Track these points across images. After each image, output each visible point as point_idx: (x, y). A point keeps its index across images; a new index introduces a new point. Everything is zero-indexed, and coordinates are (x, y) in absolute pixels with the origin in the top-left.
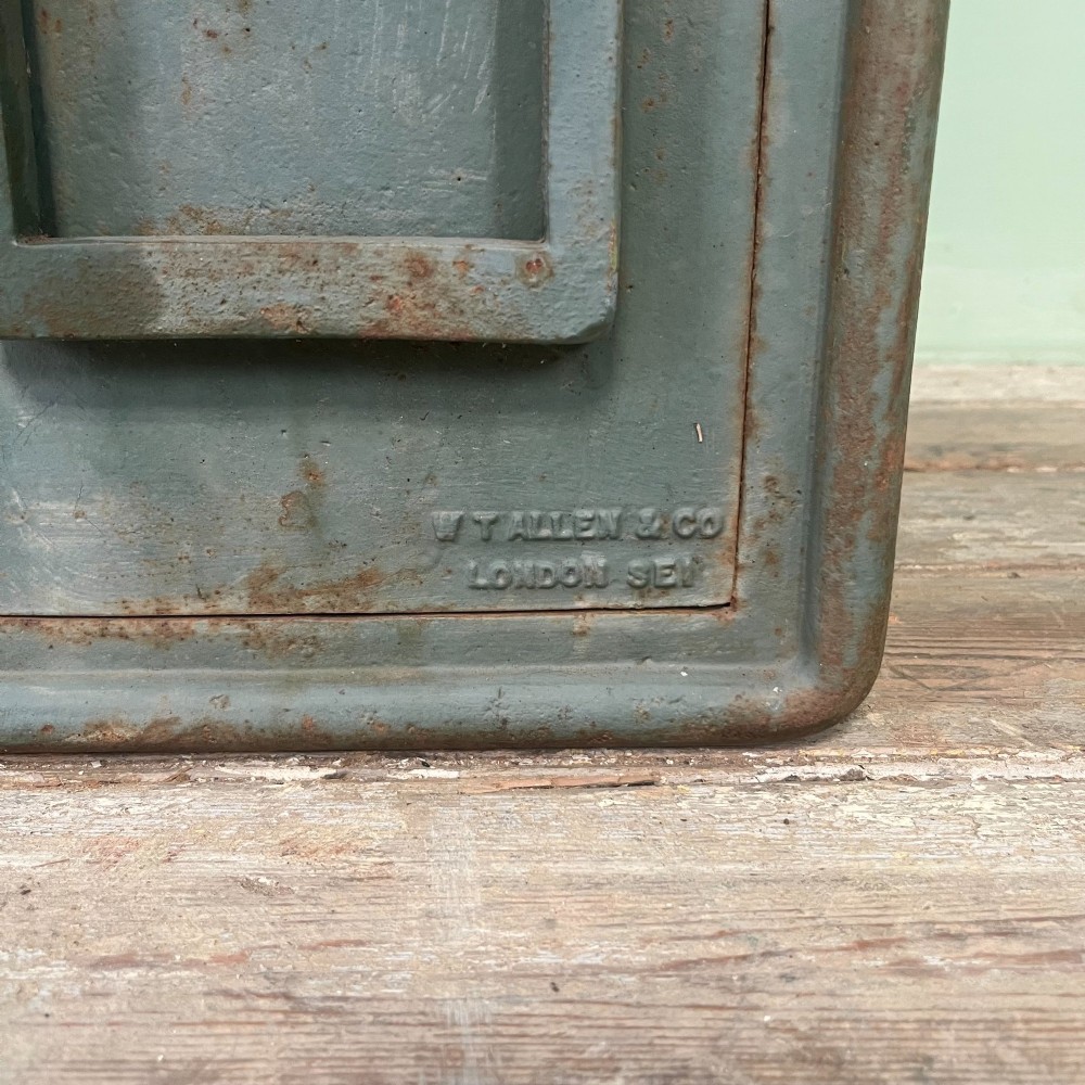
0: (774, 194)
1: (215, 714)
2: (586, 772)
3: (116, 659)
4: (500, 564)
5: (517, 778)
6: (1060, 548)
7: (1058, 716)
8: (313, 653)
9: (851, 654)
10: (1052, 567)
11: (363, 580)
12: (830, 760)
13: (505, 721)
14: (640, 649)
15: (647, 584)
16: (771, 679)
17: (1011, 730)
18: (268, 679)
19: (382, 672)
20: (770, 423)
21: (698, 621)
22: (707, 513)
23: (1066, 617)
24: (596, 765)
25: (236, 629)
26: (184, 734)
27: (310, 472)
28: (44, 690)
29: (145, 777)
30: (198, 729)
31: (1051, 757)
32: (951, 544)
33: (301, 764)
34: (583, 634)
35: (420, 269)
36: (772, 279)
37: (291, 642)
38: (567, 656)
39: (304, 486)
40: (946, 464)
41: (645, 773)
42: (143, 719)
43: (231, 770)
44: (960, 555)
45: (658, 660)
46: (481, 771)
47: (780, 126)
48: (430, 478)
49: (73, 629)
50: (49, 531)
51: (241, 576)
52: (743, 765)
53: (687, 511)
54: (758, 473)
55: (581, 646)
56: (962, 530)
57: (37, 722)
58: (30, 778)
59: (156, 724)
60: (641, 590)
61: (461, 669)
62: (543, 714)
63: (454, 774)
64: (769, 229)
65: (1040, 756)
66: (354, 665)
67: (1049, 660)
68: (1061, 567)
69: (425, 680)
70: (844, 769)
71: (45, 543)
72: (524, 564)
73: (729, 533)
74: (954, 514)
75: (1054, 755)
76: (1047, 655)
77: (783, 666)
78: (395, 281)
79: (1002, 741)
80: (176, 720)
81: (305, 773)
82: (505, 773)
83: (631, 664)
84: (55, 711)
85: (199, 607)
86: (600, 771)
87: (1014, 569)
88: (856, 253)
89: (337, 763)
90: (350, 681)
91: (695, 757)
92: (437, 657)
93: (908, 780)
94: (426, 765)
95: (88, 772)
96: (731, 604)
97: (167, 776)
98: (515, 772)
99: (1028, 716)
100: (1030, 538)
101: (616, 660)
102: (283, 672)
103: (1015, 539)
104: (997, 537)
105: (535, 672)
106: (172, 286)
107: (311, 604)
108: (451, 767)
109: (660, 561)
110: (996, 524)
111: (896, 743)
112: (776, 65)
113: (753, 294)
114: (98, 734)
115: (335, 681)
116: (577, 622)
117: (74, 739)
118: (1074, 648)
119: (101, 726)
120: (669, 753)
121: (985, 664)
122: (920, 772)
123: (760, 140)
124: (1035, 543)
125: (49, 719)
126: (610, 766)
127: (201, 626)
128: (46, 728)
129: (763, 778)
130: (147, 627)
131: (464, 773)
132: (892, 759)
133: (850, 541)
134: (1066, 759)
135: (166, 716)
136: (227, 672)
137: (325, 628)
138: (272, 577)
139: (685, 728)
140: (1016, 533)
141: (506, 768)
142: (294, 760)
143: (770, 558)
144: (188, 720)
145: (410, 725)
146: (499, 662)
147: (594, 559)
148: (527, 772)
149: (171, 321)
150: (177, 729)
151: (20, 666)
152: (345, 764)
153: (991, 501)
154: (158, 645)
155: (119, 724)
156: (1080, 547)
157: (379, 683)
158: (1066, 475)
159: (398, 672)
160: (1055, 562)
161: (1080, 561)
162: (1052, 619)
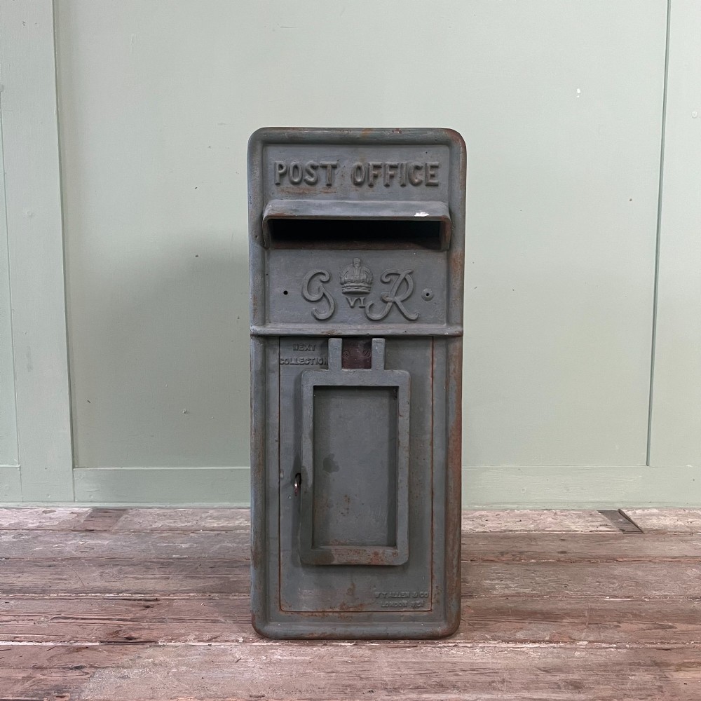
0: (435, 537)
1: (333, 632)
2: (403, 644)
3: (314, 621)
4: (387, 602)
6: (522, 590)
7: (500, 634)
8: (351, 619)
9: (454, 621)
11: (361, 605)
12: (451, 642)
13: (388, 634)
14: (414, 619)
16: (439, 625)
17: (489, 637)
18: (343, 625)
19: (364, 623)
20: (436, 576)
21: (425, 614)
22: (426, 593)
23: (512, 611)
24: (405, 643)
25: (337, 614)
27: (353, 585)
28: (300, 627)
29: (318, 645)
30: (329, 635)
32: (494, 589)
34: (403, 616)
35: (376, 554)
36: (435, 551)
37: (347, 617)
38: (399, 621)
39: (352, 588)
40: (504, 559)
42: (320, 633)
43: (335, 643)
44: (495, 593)
45: (417, 621)
46: (383, 644)
47: (435, 527)
48: (375, 586)
49: (306, 614)
50: (305, 596)
51: (339, 604)
52: (435, 643)
53: (422, 592)
54: (435, 585)
55: (403, 618)
56: (498, 584)
57: (300, 633)
58: (296, 645)
59: (323, 633)
60: (414, 607)
61: (379, 623)
62: (396, 632)
63: (377, 645)
64: (434, 543)
65: (493, 642)
66: (359, 622)
67: (503, 622)
69: (373, 625)
70: (454, 644)
71: (304, 598)
72: (392, 602)
73: (430, 596)
74: (498, 579)
75: (496, 642)
77: (441, 623)
78: (372, 555)
79: (486, 639)
80: (326, 633)
81: (349, 644)
82: (387, 645)
83: (412, 622)
84: (303, 630)
85: (331, 610)
87: (507, 597)
88: (449, 549)
89: (355, 642)
90: (358, 625)
91: (425, 642)
92: (375, 621)
93: (466, 647)
94: (372, 643)
95: (306, 644)
96: (431, 610)
97: (322, 644)
98: (389, 644)
99: (493, 634)
100: (516, 587)
101: (409, 621)
102: (345, 623)
103: (511, 587)
104: (507, 587)
105: (393, 624)
106: (336, 557)
107: (351, 610)
108: (377, 643)
109: (417, 602)
110: (508, 583)
111: (465, 639)
112: (434, 517)
113: (432, 554)
115: (356, 625)
116: (402, 614)
119: (312, 634)
120: (420, 641)
121: (489, 622)
122: (469, 645)
123: (432, 529)
125: (302, 632)
127: (331, 614)
129: (438, 646)
130: (320, 614)
131: (380, 644)
132: (464, 643)
133: (452, 599)
134: (498, 643)
136: (335, 623)
137: (354, 614)
138: (345, 604)
139: (423, 635)
140: (512, 586)
142: (347, 641)
143: (438, 601)
144: (328, 633)
145: (369, 634)
146: (386, 622)
147: (405, 601)
148: (392, 644)
149: (335, 562)
150: (326, 635)
151: (296, 621)
152: (357, 642)
153: (510, 574)
154: (323, 618)
155: (315, 634)
156: (527, 591)
157: (364, 626)
158: (537, 564)
159: (366, 623)
160: (518, 595)
161: (525, 595)
162: (509, 611)
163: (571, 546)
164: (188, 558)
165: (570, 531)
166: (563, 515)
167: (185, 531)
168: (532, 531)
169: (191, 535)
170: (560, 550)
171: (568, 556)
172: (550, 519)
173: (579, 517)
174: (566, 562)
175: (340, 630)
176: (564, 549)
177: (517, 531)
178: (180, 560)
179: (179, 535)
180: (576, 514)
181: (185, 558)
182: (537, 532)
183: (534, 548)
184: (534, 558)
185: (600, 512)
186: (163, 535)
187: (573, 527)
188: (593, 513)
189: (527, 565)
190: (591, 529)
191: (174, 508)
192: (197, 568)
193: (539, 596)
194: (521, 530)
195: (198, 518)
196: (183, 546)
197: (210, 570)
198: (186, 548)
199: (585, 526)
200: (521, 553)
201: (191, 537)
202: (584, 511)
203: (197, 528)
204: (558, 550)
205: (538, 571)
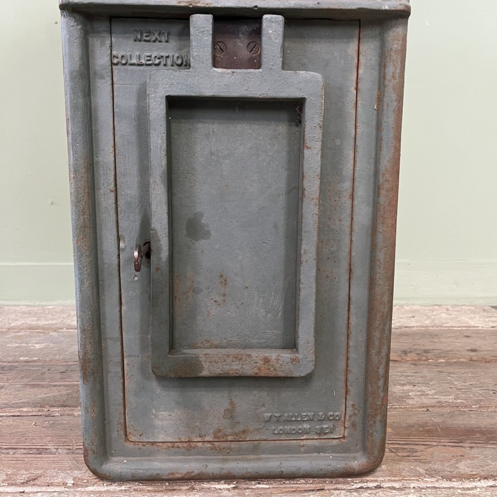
0: (352, 336)
1: (204, 470)
2: (304, 485)
3: (176, 454)
4: (281, 427)
5: (286, 488)
6: (443, 398)
7: (436, 466)
8: (229, 451)
9: (376, 453)
10: (440, 407)
11: (244, 432)
12: (372, 481)
13: (282, 472)
14: (318, 450)
15: (321, 432)
16: (354, 459)
17: (422, 471)
18: (217, 459)
19: (249, 457)
20: (353, 390)
21: (335, 442)
22: (337, 414)
23: (441, 429)
24: (307, 483)
25: (209, 445)
26: (195, 476)
27: (232, 403)
28: (157, 463)
29: (182, 488)
30: (199, 474)
31: (433, 480)
32: (408, 397)
33: (225, 483)
34: (303, 446)
35: (266, 360)
36: (352, 355)
37: (224, 449)
38: (299, 452)
39: (230, 408)
40: (408, 359)
41: (320, 486)
42: (184, 472)
43: (206, 485)
44: (411, 402)
45: (323, 453)
46: (275, 485)
47: (353, 320)
48: (263, 405)
49: (165, 446)
50: (162, 420)
51: (212, 431)
52: (348, 483)
53: (331, 413)
54: (350, 403)
55: (302, 449)
56: (412, 391)
57: (155, 473)
58: (150, 488)
59: (188, 473)
60: (319, 434)
61: (270, 456)
62: (293, 469)
63: (268, 486)
64: (351, 344)
65: (430, 480)
66: (240, 455)
67: (435, 446)
68: (442, 406)
69: (260, 459)
70: (375, 484)
71: (160, 423)
72: (288, 427)
73: (343, 419)
74: (410, 384)
75: (434, 480)
76: (435, 444)
77: (358, 455)
78: (261, 363)
79: (419, 475)
80: (193, 472)
81: (226, 486)
82: (282, 486)
83: (316, 454)
84: (160, 469)
85: (200, 439)
86: (308, 485)
87: (427, 408)
88: (373, 352)
89: (235, 483)
90: (240, 460)
91: (334, 480)
92: (263, 453)
93: (394, 488)
94: (259, 483)
95: (166, 486)
96: (344, 437)
97: (188, 487)
98: (284, 486)
99: (427, 466)
100: (434, 394)
101: (312, 453)
102: (221, 457)
103: (427, 395)
104: (424, 394)
105: (290, 457)
106: (206, 365)
107: (230, 438)
108: (266, 484)
109: (325, 426)
110: (423, 388)
111: (390, 476)
112: (352, 307)
113: (348, 359)
114: (171, 476)
115: (236, 460)
116: (302, 443)
117: (165, 477)
118: (442, 441)
119: (173, 474)
120: (327, 479)
121: (416, 447)
122: (397, 485)
123: (348, 323)
124: (435, 397)
125: (158, 472)
126: (311, 483)
127: (200, 444)
128: (158, 474)
129: (353, 487)
130: (185, 445)
131: (271, 486)
132: (390, 481)
133: (375, 422)
134: (437, 481)
135: (190, 471)
136: (206, 457)
137: (233, 445)
138: (220, 431)
139: (332, 473)
140: (429, 392)
141: (282, 484)
142: (223, 482)
143: (354, 425)
144: (196, 472)
145: (257, 473)
146: (280, 454)
147: (306, 426)
148: (288, 486)
149: (205, 373)
150: (193, 474)
151: (149, 456)
152: (237, 483)
153: (422, 377)
154: (187, 450)
155: (178, 473)
156: (450, 399)
157: (248, 460)
158: (448, 364)
159: (252, 457)
160: (441, 405)
161: (450, 405)
162: (437, 429)
163: (478, 343)
164: (39, 361)
165: (470, 327)
166: (455, 311)
167: (45, 329)
168: (429, 327)
169: (51, 333)
170: (469, 348)
171: (480, 354)
172: (444, 315)
173: (473, 312)
174: (480, 362)
175: (214, 467)
176: (474, 347)
177: (413, 327)
178: (27, 364)
179: (38, 334)
180: (469, 310)
181: (34, 361)
182: (435, 328)
183: (438, 346)
184: (444, 357)
185: (493, 307)
186: (20, 334)
187: (472, 323)
188: (485, 308)
189: (437, 365)
190: (492, 324)
191: (43, 306)
192: (43, 374)
193: (466, 406)
194: (417, 327)
195: (65, 315)
196: (38, 346)
197: (58, 376)
198: (41, 349)
199: (485, 322)
200: (426, 351)
201: (51, 336)
202: (475, 306)
203: (61, 326)
204: (467, 348)
205: (454, 373)
